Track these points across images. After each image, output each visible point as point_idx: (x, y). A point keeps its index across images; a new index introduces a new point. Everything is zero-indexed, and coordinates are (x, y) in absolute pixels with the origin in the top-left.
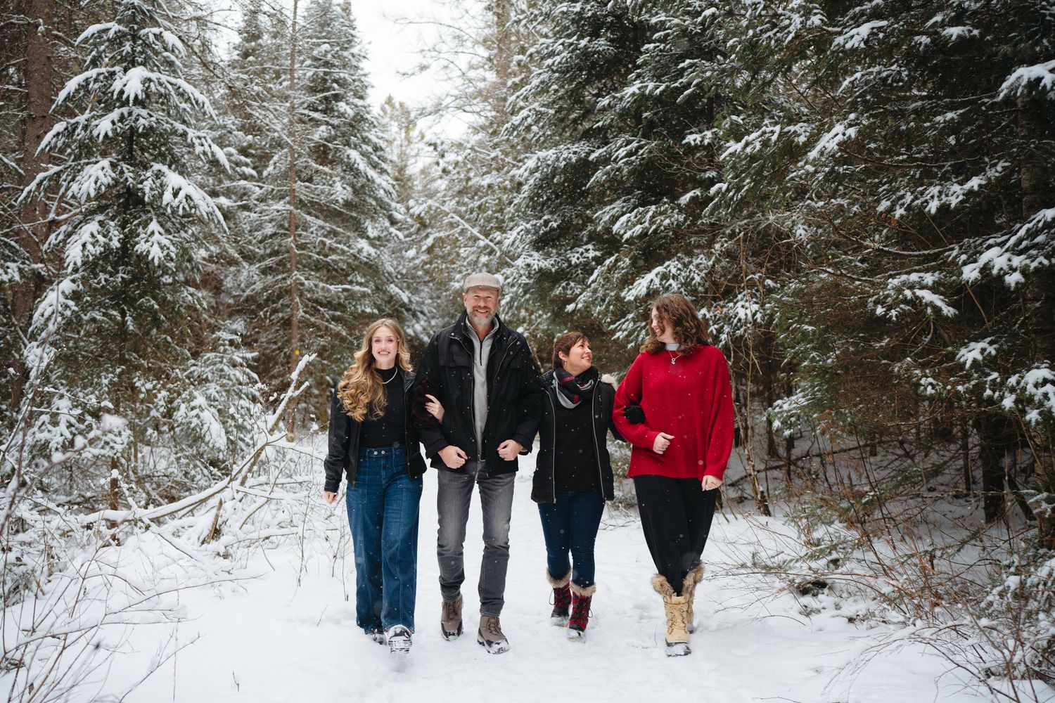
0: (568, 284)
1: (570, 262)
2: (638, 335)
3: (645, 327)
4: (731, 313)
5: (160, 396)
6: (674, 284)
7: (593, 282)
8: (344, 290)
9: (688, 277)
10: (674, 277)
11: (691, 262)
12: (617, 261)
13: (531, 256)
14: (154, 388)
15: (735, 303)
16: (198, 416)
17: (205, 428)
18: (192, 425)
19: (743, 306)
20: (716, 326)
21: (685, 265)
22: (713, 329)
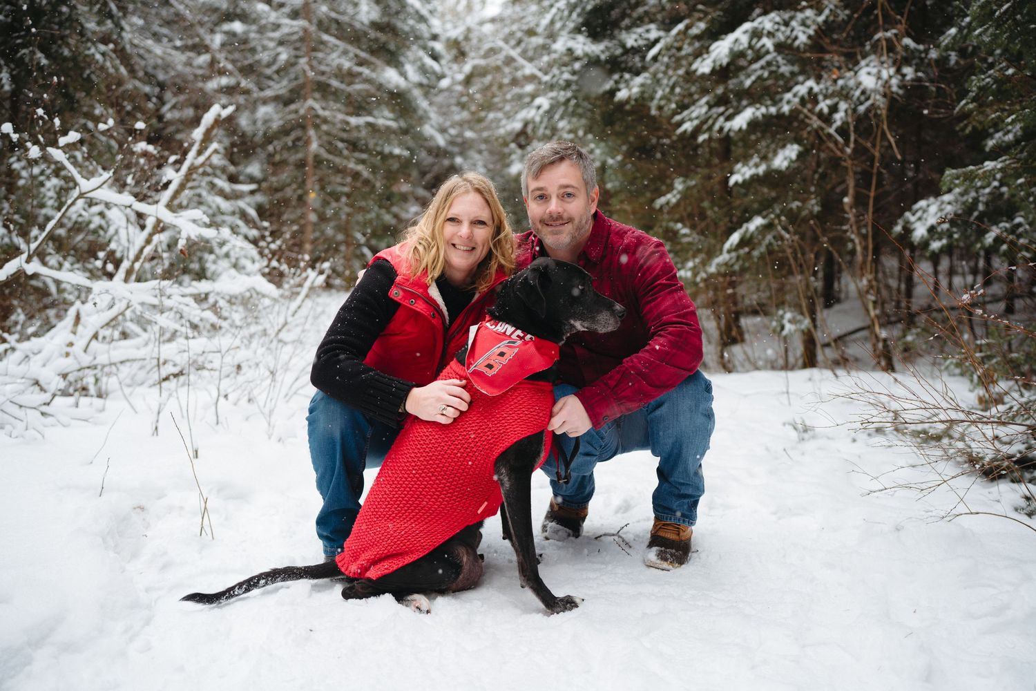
0: (621, 77)
1: (623, 46)
2: (713, 124)
3: (722, 114)
4: (852, 83)
5: (48, 184)
6: (768, 43)
7: (655, 59)
8: (369, 124)
9: (788, 37)
10: (770, 34)
11: (792, 18)
12: (688, 27)
13: (574, 39)
14: (42, 173)
15: (856, 73)
16: (102, 214)
17: (111, 231)
18: (92, 226)
19: (869, 74)
20: (828, 102)
21: (786, 24)
22: (824, 106)
